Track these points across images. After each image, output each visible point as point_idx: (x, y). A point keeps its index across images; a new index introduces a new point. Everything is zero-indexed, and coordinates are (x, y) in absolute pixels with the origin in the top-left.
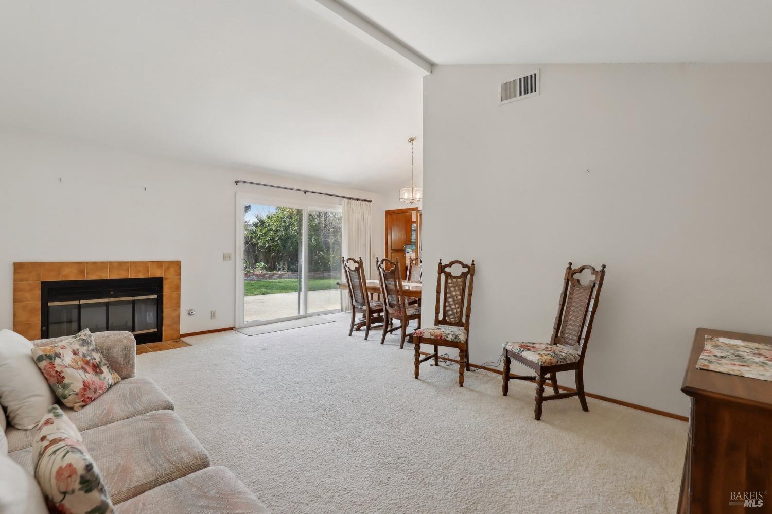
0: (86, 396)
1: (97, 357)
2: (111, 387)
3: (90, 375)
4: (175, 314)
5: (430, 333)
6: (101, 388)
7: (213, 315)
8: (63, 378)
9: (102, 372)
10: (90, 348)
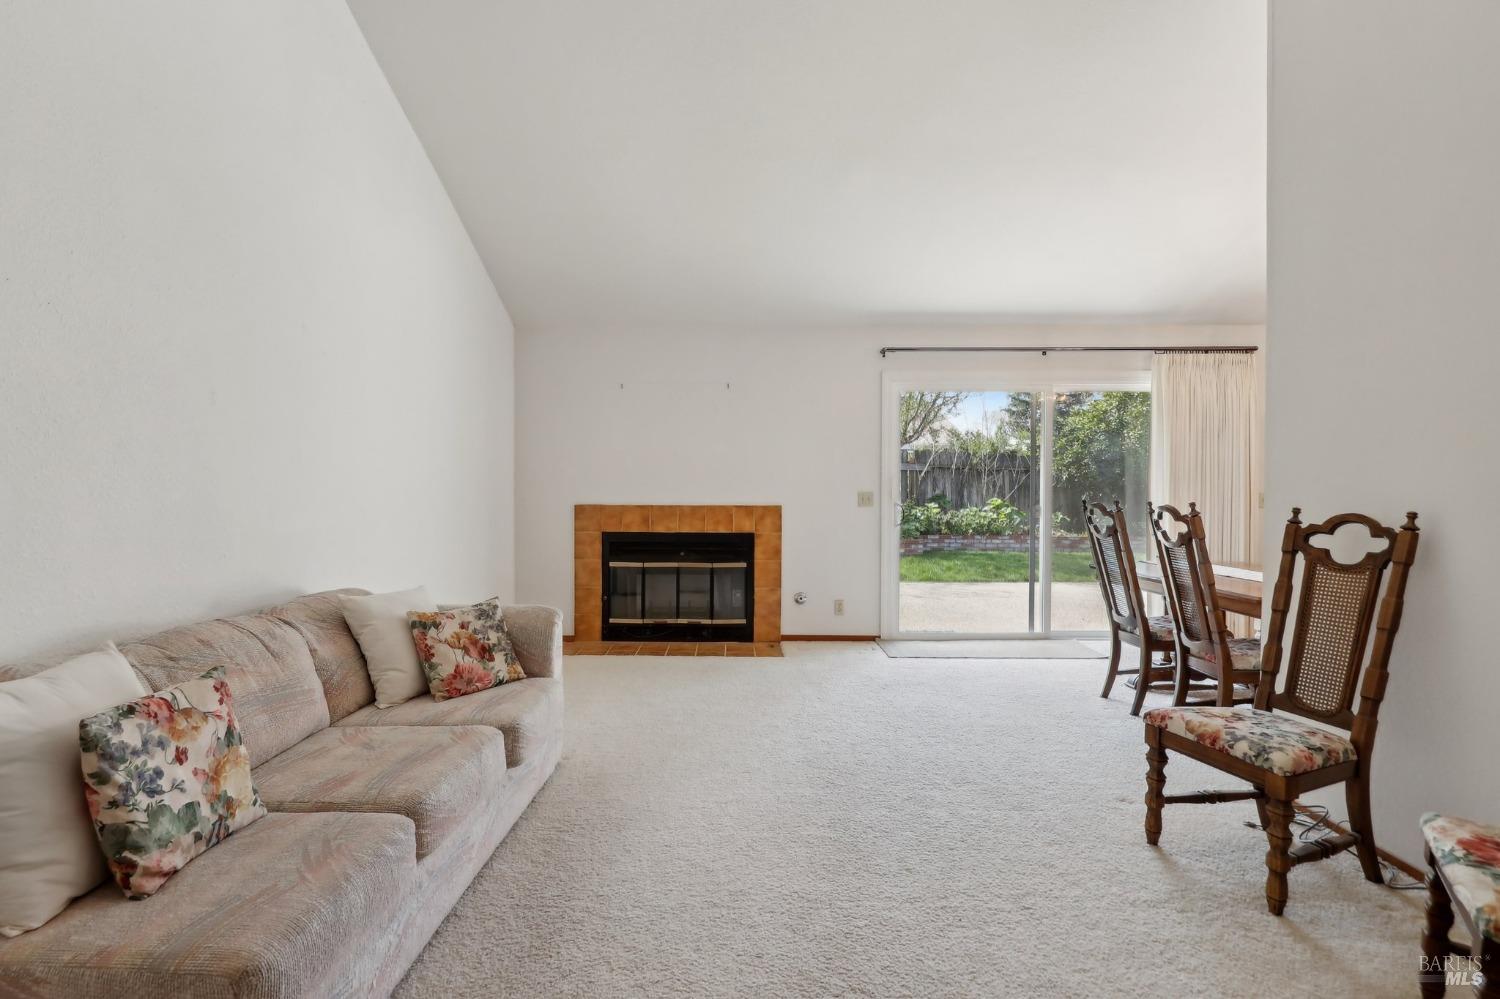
0: (453, 686)
1: (494, 637)
2: (501, 683)
3: (471, 660)
4: (772, 598)
5: (1187, 723)
6: (480, 680)
7: (839, 608)
8: (433, 655)
9: (492, 659)
10: (489, 623)
